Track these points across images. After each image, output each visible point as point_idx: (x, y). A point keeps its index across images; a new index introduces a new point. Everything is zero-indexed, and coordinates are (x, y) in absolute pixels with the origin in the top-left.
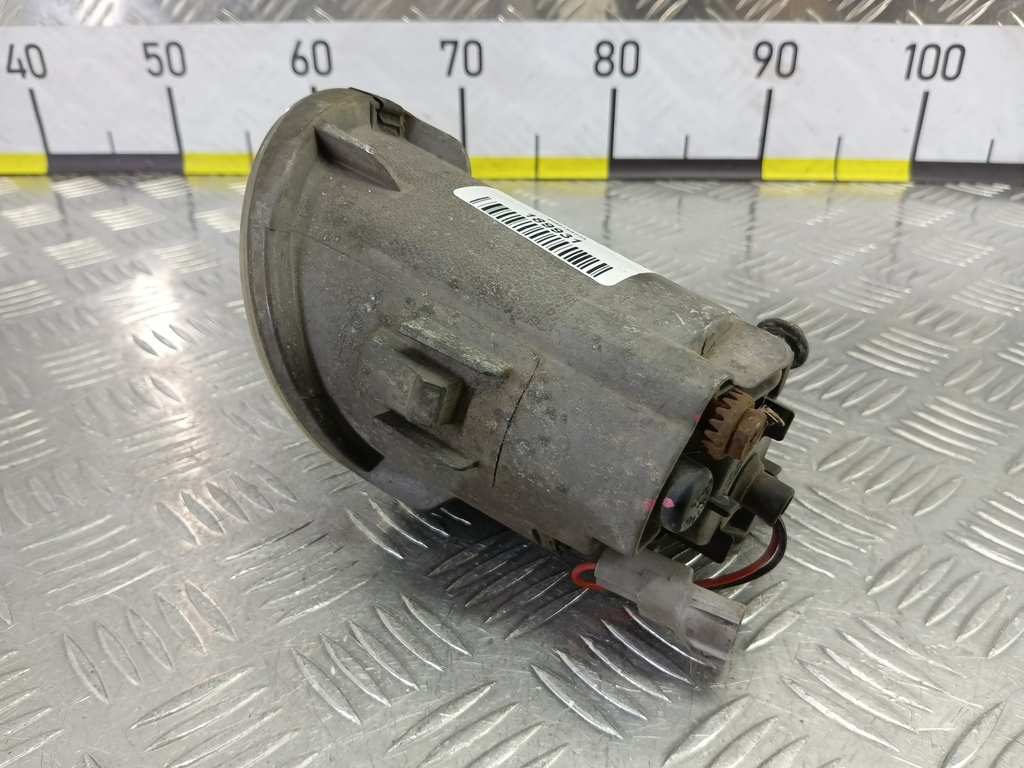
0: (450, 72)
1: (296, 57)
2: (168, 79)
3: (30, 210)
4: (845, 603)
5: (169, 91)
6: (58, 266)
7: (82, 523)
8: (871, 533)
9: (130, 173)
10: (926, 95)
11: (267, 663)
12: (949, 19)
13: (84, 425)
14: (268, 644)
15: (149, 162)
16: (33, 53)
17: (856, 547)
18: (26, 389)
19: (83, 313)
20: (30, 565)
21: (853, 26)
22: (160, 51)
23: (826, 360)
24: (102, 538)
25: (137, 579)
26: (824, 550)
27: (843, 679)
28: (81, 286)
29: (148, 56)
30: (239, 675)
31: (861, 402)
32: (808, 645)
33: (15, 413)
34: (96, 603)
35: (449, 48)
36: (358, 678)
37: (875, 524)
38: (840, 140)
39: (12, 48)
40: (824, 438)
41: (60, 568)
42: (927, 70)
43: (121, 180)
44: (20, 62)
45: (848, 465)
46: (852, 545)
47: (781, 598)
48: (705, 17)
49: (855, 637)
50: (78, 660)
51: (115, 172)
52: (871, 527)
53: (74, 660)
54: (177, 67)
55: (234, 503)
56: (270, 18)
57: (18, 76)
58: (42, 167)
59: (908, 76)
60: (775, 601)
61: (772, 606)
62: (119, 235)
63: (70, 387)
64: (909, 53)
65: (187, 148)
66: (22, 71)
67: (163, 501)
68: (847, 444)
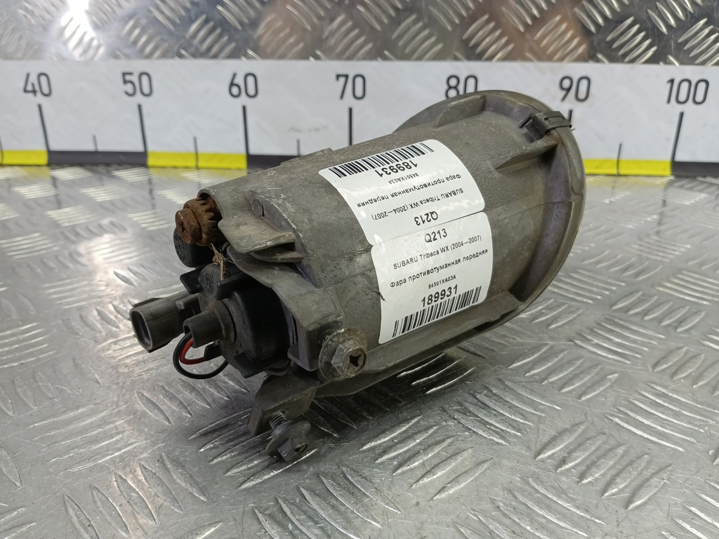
0: (342, 97)
1: (232, 84)
2: (139, 98)
3: (35, 187)
4: (698, 472)
5: (140, 107)
6: (56, 224)
7: (78, 408)
8: (705, 417)
9: (108, 165)
10: (682, 115)
11: (235, 520)
12: (698, 61)
13: (78, 334)
14: (235, 504)
15: (122, 158)
16: (43, 79)
17: (696, 428)
18: (32, 308)
19: (75, 256)
20: (36, 439)
21: (630, 66)
22: (135, 78)
23: (640, 293)
24: (94, 419)
25: (123, 451)
26: (672, 431)
27: (711, 532)
28: (73, 238)
29: (125, 82)
30: (212, 530)
31: (673, 322)
32: (676, 504)
33: (23, 325)
34: (91, 470)
35: (342, 80)
36: (312, 533)
37: (706, 411)
38: (620, 146)
39: (28, 75)
40: (652, 348)
41: (59, 442)
42: (682, 97)
43: (101, 169)
44: (33, 85)
45: (675, 367)
46: (693, 427)
47: (646, 468)
48: (525, 59)
49: (712, 498)
50: (77, 516)
51: (96, 164)
52: (704, 413)
53: (73, 515)
54: (146, 90)
55: (199, 392)
56: (215, 56)
57: (31, 95)
58: (43, 159)
59: (669, 101)
60: (643, 470)
61: (640, 474)
62: (102, 205)
63: (66, 307)
64: (669, 85)
65: (151, 148)
66: (34, 92)
67: (142, 391)
68: (670, 352)
